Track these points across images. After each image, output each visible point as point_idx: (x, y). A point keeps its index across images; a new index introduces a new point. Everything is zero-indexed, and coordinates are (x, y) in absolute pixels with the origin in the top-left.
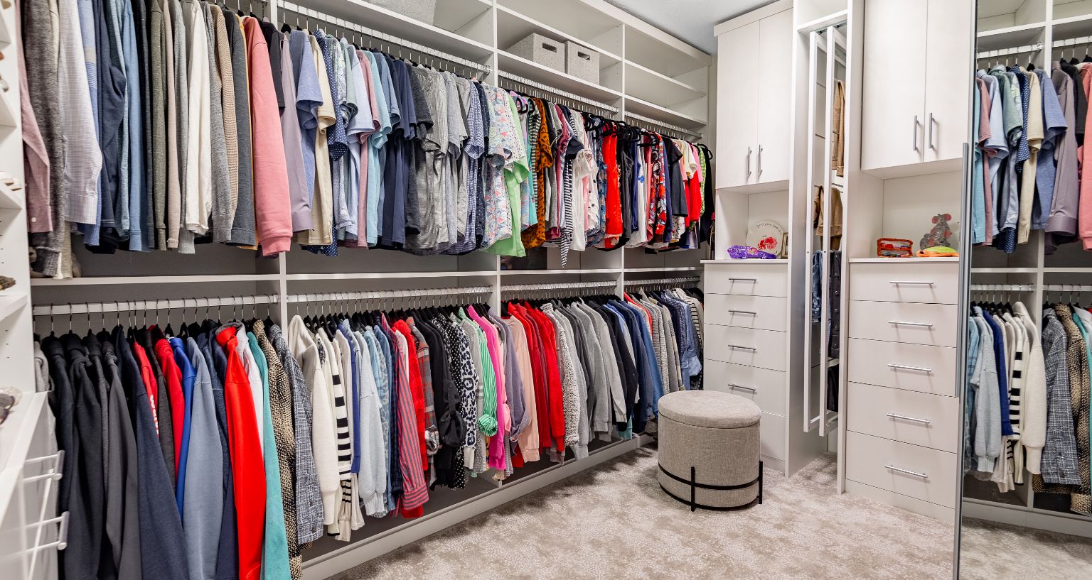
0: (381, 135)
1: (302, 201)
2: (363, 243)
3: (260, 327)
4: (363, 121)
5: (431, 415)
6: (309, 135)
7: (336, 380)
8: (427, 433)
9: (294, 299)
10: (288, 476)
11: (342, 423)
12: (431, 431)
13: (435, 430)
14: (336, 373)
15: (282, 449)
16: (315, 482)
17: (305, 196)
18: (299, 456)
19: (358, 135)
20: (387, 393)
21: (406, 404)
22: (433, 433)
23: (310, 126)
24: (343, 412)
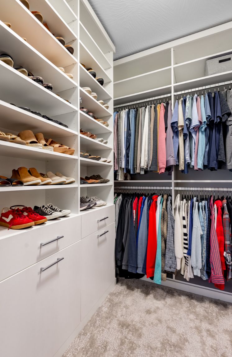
0: (203, 125)
1: (171, 156)
2: (196, 168)
3: (165, 196)
4: (195, 122)
5: (228, 246)
6: (176, 133)
7: (184, 218)
8: (225, 253)
9: (177, 188)
10: (164, 245)
11: (185, 235)
12: (228, 253)
13: (229, 253)
14: (184, 216)
15: (163, 236)
16: (173, 251)
17: (172, 154)
18: (168, 240)
19: (194, 128)
20: (206, 229)
21: (213, 236)
22: (227, 254)
23: (176, 130)
24: (185, 230)
